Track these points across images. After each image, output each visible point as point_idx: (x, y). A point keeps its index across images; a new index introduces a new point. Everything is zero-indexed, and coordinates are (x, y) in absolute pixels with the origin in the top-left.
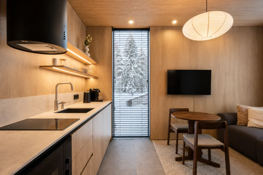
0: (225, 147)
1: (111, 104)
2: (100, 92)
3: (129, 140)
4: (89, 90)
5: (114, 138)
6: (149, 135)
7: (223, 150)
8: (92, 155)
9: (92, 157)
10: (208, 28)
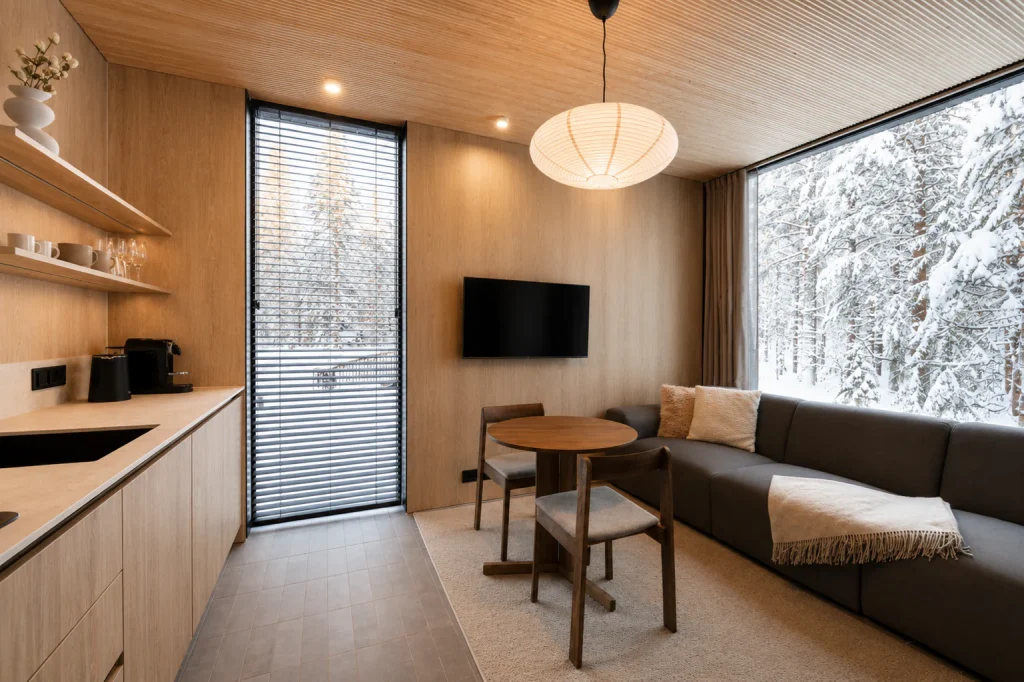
0: (663, 527)
1: (239, 400)
2: (179, 354)
3: (323, 528)
4: (124, 344)
5: (254, 530)
6: (403, 496)
7: (656, 538)
8: (120, 662)
9: (120, 671)
10: (613, 150)
